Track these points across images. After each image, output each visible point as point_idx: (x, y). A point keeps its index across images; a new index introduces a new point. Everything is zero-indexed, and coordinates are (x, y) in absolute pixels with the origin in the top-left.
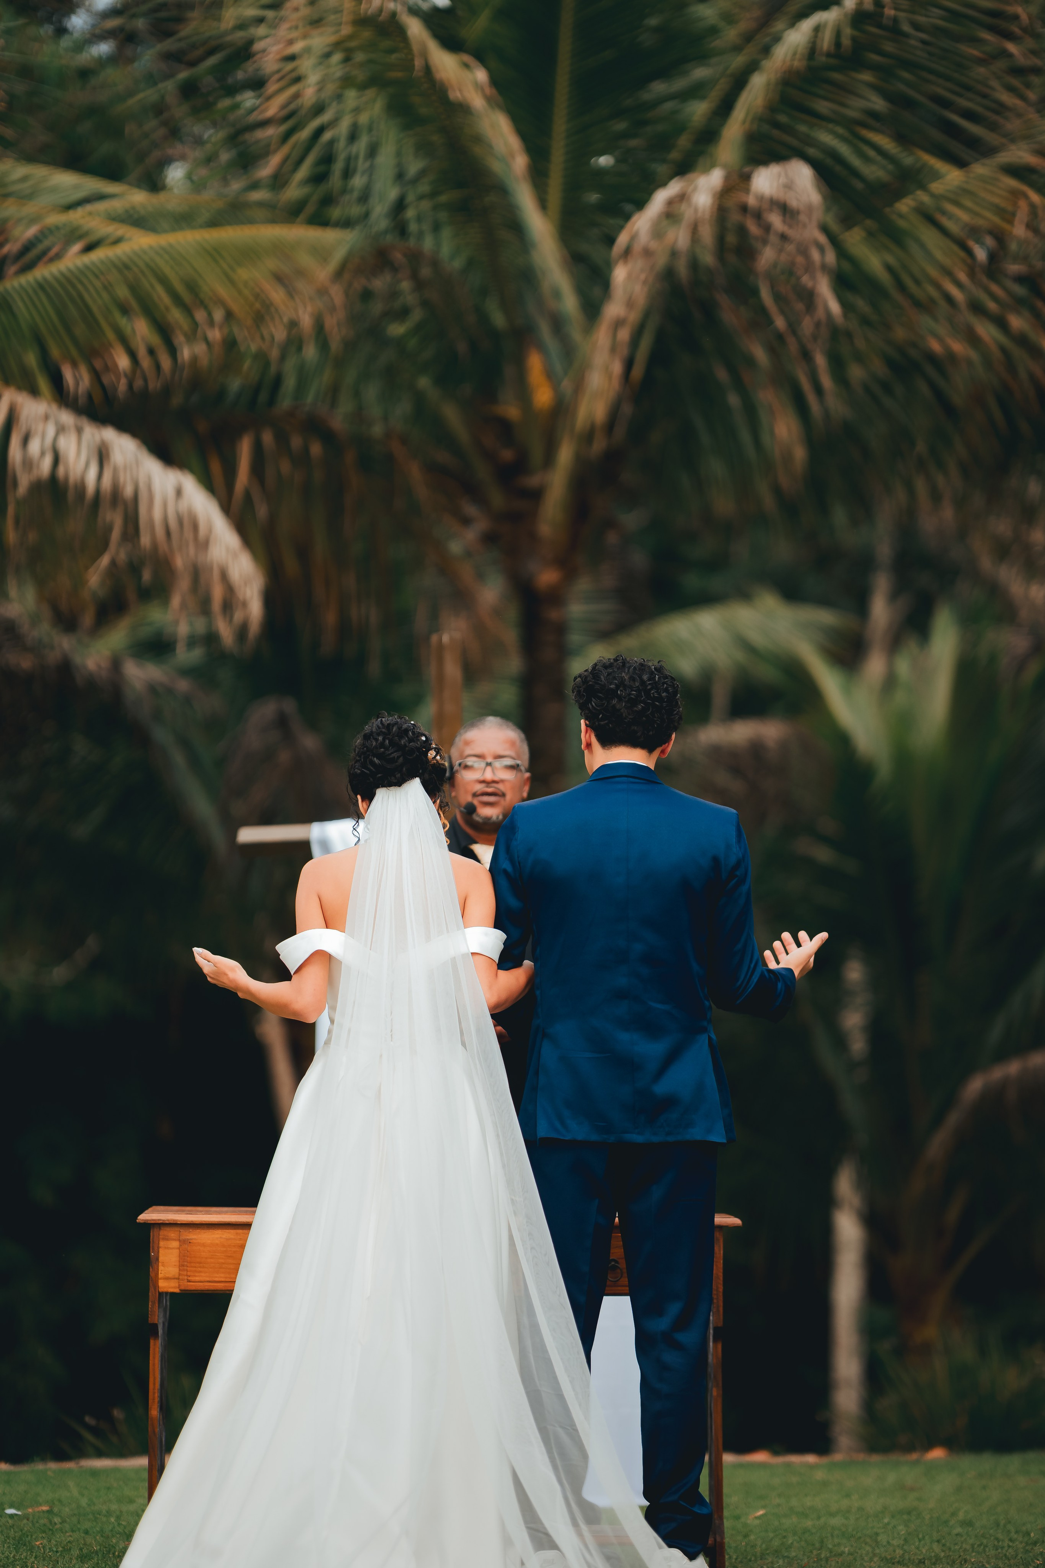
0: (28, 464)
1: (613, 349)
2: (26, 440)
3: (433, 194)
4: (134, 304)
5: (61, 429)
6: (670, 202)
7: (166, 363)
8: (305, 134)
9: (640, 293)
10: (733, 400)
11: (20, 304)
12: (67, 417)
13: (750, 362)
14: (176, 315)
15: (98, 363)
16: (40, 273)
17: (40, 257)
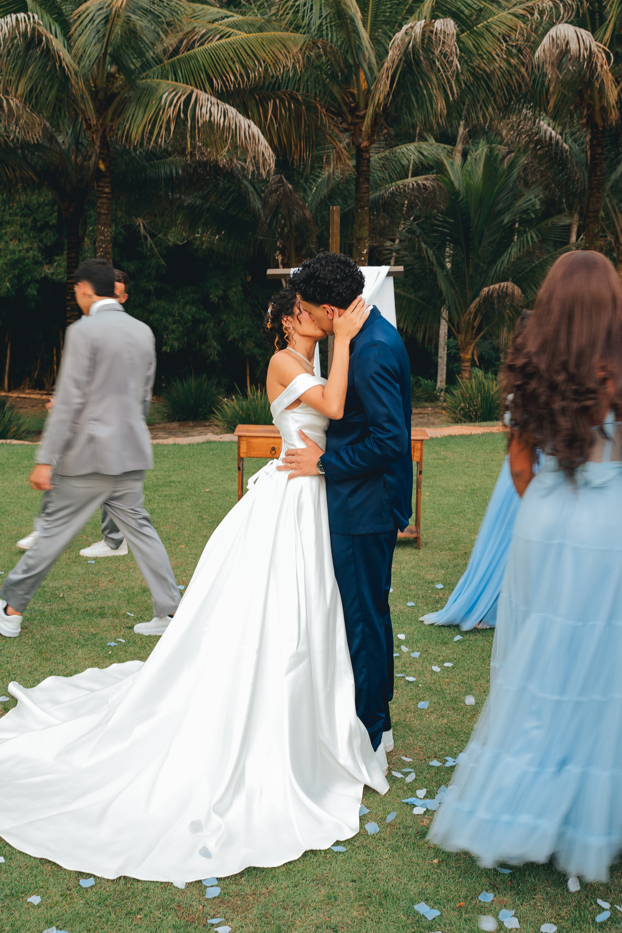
0: (202, 116)
1: (387, 78)
2: (201, 108)
3: (331, 21)
4: (235, 58)
5: (212, 104)
6: (408, 29)
7: (246, 79)
9: (397, 59)
10: (425, 92)
11: (200, 57)
12: (215, 100)
14: (249, 63)
15: (224, 78)
16: (206, 46)
17: (206, 40)
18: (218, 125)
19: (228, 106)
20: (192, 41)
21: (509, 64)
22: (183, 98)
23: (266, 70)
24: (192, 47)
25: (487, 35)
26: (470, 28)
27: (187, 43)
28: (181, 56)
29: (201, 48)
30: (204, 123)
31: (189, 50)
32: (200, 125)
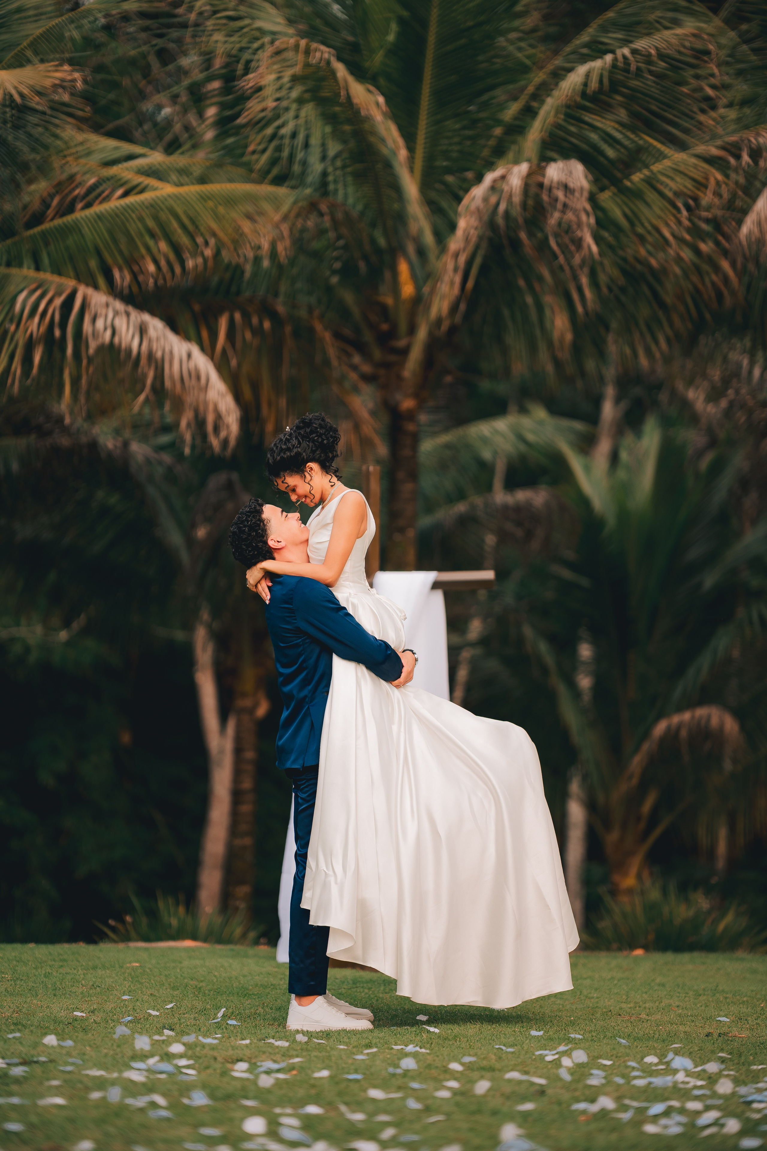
0: (95, 334)
1: (456, 270)
2: (94, 320)
3: (344, 167)
4: (157, 231)
5: (116, 313)
6: (495, 181)
7: (178, 270)
8: (269, 131)
9: (474, 235)
10: (529, 300)
11: (86, 229)
12: (119, 305)
13: (540, 279)
14: (184, 240)
15: (136, 268)
16: (98, 208)
17: (97, 198)
18: (129, 351)
19: (146, 317)
20: (69, 198)
21: (697, 252)
22: (58, 302)
23: (217, 254)
24: (71, 209)
25: (651, 196)
26: (616, 183)
27: (61, 203)
28: (46, 226)
29: (88, 212)
30: (101, 348)
31: (63, 215)
32: (91, 351)
